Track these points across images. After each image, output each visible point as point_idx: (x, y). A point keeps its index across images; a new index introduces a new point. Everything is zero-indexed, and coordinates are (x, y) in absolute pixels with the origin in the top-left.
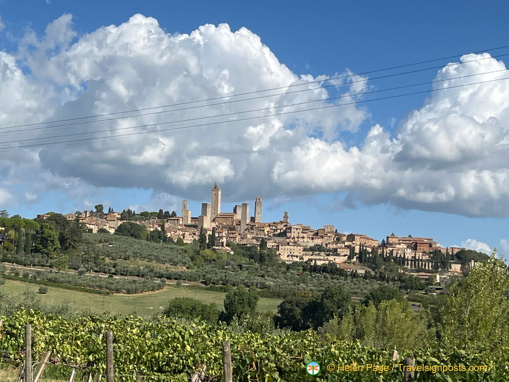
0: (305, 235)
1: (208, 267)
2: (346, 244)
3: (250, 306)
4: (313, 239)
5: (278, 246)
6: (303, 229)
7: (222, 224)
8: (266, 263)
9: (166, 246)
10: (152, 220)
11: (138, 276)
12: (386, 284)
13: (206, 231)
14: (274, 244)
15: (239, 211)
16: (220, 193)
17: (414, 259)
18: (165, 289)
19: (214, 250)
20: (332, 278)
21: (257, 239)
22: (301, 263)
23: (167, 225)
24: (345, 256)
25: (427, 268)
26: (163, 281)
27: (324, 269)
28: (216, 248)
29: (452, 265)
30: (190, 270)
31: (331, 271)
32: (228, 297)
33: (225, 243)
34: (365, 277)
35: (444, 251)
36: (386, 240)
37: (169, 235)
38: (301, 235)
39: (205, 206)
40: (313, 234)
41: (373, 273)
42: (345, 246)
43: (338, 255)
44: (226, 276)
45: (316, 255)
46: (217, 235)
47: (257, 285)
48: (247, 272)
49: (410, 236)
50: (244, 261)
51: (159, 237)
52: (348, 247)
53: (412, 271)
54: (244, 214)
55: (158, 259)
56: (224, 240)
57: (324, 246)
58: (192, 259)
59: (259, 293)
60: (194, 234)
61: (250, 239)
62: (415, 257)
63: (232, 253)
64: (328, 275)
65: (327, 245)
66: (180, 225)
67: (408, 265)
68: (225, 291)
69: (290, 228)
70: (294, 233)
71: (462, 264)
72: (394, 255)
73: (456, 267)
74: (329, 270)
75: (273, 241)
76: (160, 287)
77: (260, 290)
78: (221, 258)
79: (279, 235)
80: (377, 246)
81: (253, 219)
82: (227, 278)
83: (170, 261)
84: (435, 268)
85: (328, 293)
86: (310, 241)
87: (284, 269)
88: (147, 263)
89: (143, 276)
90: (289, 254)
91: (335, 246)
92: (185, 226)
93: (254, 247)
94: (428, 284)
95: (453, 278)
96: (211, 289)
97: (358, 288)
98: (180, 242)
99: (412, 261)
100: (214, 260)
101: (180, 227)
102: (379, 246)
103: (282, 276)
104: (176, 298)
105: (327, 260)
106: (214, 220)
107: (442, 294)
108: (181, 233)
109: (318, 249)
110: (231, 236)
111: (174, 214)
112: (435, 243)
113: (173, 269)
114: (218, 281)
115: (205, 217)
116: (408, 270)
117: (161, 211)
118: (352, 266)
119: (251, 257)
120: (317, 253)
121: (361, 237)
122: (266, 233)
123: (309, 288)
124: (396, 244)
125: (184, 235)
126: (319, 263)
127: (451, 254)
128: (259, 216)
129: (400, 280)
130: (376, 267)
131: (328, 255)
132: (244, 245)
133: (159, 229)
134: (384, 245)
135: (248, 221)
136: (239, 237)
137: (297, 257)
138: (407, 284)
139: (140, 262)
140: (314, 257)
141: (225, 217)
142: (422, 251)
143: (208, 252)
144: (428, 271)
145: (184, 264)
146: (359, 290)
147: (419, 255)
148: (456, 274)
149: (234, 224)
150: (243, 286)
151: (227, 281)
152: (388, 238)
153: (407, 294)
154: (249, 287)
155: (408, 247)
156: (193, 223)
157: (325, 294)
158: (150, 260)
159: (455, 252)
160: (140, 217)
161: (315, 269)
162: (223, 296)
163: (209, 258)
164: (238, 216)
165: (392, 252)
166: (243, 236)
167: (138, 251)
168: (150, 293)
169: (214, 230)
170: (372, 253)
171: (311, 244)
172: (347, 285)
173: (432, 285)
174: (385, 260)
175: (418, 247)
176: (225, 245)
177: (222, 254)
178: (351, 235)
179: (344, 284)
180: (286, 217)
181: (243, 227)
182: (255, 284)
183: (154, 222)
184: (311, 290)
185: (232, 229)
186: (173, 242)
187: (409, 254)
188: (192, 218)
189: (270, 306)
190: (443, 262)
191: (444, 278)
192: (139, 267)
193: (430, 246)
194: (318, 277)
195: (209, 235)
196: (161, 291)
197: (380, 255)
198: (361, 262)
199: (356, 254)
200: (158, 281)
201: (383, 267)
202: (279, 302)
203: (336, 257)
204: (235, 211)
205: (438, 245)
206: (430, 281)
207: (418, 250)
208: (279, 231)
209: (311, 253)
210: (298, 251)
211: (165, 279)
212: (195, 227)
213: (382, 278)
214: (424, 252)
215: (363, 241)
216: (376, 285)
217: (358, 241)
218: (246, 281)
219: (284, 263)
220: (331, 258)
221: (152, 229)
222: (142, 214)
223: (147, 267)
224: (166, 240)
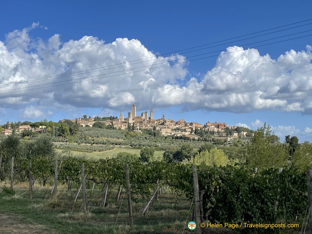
0: (172, 124)
1: (132, 139)
2: (189, 127)
3: (151, 154)
4: (175, 125)
5: (161, 129)
6: (171, 122)
7: (137, 121)
8: (157, 136)
9: (114, 131)
10: (107, 121)
11: (103, 144)
12: (207, 143)
13: (130, 124)
14: (159, 128)
15: (144, 115)
16: (135, 108)
17: (218, 132)
18: (115, 149)
19: (134, 132)
20: (184, 141)
21: (152, 126)
22: (171, 136)
23: (114, 122)
24: (189, 132)
25: (224, 135)
26: (114, 146)
27: (181, 138)
28: (135, 131)
29: (234, 134)
30: (125, 141)
31: (184, 139)
32: (141, 151)
33: (138, 129)
34: (198, 140)
35: (230, 128)
36: (206, 124)
37: (115, 126)
38: (171, 124)
39: (129, 114)
40: (175, 123)
41: (201, 139)
42: (189, 128)
43: (186, 131)
44: (140, 143)
45: (177, 132)
46: (135, 126)
47: (153, 146)
48: (149, 140)
49: (216, 122)
50: (147, 136)
51: (111, 127)
52: (190, 128)
53: (217, 137)
54: (146, 116)
55: (111, 137)
56: (138, 127)
57: (180, 128)
58: (126, 136)
59: (154, 149)
60: (126, 126)
61: (149, 127)
62: (218, 131)
63: (142, 133)
64: (183, 140)
65: (181, 128)
66: (120, 122)
67: (215, 134)
68: (140, 149)
69: (166, 121)
70: (167, 123)
71: (238, 133)
72: (210, 130)
73: (236, 134)
74: (183, 138)
75: (158, 127)
76: (113, 148)
77: (155, 148)
78: (138, 135)
79: (161, 124)
80: (202, 127)
81: (150, 118)
82: (141, 143)
83: (116, 137)
84: (227, 135)
85: (184, 148)
86: (174, 126)
87: (164, 138)
88: (106, 138)
89: (105, 144)
90: (166, 132)
91: (185, 128)
92: (122, 122)
93: (151, 130)
94: (225, 142)
95: (234, 139)
96: (134, 148)
97: (196, 145)
98: (120, 129)
99: (217, 132)
100: (135, 136)
101: (119, 123)
102: (203, 127)
103: (163, 141)
104: (120, 153)
105: (182, 134)
106: (133, 119)
107: (231, 146)
108: (120, 125)
109: (178, 129)
110: (141, 125)
111: (117, 118)
112: (226, 125)
113: (118, 141)
114: (137, 145)
115: (130, 118)
116: (216, 137)
117: (111, 116)
118: (192, 136)
119: (150, 134)
120: (177, 131)
121: (196, 123)
122: (156, 124)
123: (175, 146)
124: (210, 126)
125: (121, 126)
126: (178, 135)
127: (233, 129)
128: (152, 117)
129: (213, 141)
130: (202, 136)
131: (182, 132)
132: (147, 129)
133: (111, 124)
134: (205, 126)
135: (148, 119)
136: (144, 126)
137: (169, 133)
138: (216, 142)
139: (104, 138)
140: (176, 133)
141: (138, 118)
142: (221, 128)
143: (132, 133)
144: (224, 137)
145: (122, 138)
146: (196, 146)
147: (220, 130)
148: (236, 137)
149: (142, 121)
150: (147, 146)
151: (141, 145)
152: (207, 123)
153: (216, 146)
154: (150, 146)
155: (215, 127)
156: (125, 121)
157: (182, 148)
158: (108, 137)
159: (235, 128)
160: (103, 119)
161: (177, 138)
162: (139, 151)
163: (132, 135)
164: (144, 117)
165: (208, 129)
166: (146, 125)
167: (103, 134)
168: (109, 151)
169: (133, 124)
170: (200, 130)
171: (175, 127)
172: (191, 144)
173: (226, 142)
174: (206, 133)
175: (220, 127)
176: (138, 130)
177: (138, 133)
178: (191, 123)
179: (190, 144)
180: (164, 116)
181: (146, 121)
182: (152, 145)
183: (108, 121)
184: (176, 147)
185: (141, 123)
186: (117, 129)
187: (216, 130)
188: (124, 119)
189: (159, 154)
190: (230, 133)
191: (231, 139)
192: (103, 140)
193: (225, 126)
194: (179, 141)
195: (132, 126)
196: (113, 150)
197: (204, 131)
198: (196, 134)
199: (194, 131)
200: (112, 146)
201: (205, 136)
202: (163, 152)
203: (185, 132)
204: (142, 115)
205: (228, 125)
206: (225, 141)
207: (220, 128)
208: (161, 123)
209: (175, 131)
210: (169, 131)
211: (115, 145)
212: (126, 122)
213: (206, 140)
214: (222, 129)
215: (196, 125)
216: (203, 143)
217: (194, 125)
218: (149, 144)
219: (163, 136)
220: (183, 133)
221: (108, 124)
222: (103, 118)
223: (107, 140)
224: (113, 128)
